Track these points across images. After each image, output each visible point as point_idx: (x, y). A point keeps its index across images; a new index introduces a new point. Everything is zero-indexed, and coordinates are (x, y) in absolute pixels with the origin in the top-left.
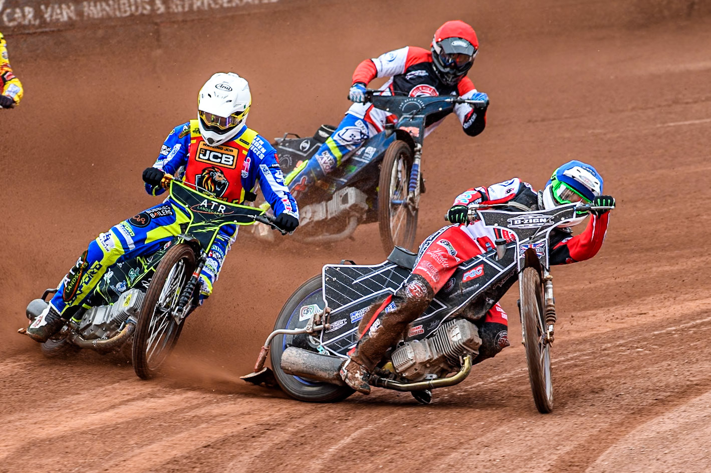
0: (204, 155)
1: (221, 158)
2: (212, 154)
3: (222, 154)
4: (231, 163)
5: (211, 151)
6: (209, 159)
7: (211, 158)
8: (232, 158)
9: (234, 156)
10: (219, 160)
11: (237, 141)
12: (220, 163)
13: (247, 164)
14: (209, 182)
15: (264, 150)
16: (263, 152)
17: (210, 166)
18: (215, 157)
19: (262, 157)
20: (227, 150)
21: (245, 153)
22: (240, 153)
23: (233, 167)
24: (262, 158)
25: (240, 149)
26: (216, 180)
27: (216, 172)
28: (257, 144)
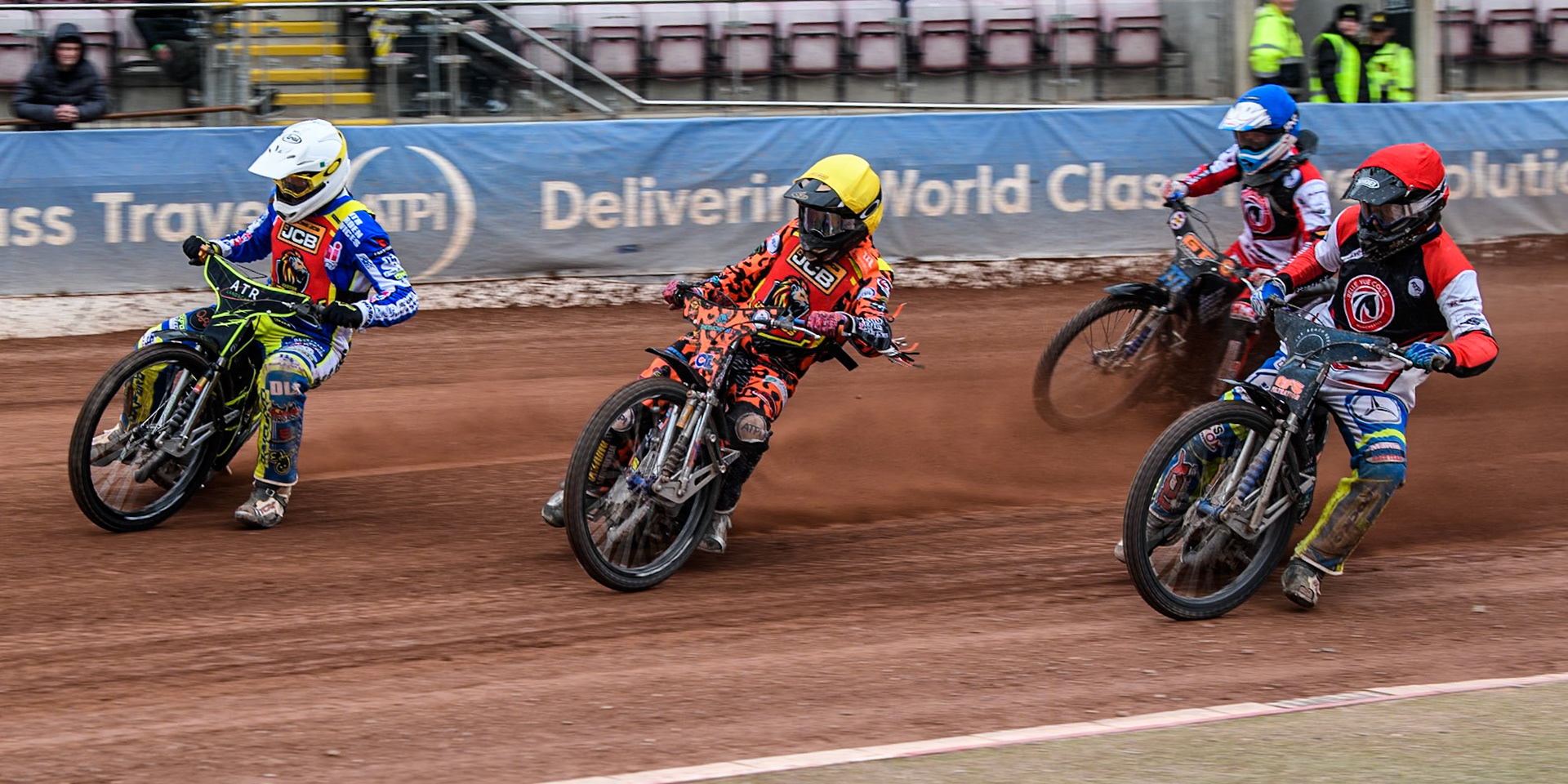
0: (287, 233)
1: (304, 238)
2: (297, 231)
3: (306, 233)
4: (312, 247)
5: (295, 228)
6: (290, 239)
7: (294, 239)
8: (315, 239)
9: (318, 237)
10: (301, 241)
11: (328, 217)
12: (302, 245)
13: (335, 249)
14: (289, 270)
15: (359, 234)
16: (359, 237)
17: (291, 248)
18: (299, 236)
19: (357, 244)
20: (312, 228)
21: (333, 234)
22: (327, 233)
23: (315, 252)
24: (357, 246)
25: (328, 226)
26: (296, 268)
27: (296, 257)
28: (351, 224)
